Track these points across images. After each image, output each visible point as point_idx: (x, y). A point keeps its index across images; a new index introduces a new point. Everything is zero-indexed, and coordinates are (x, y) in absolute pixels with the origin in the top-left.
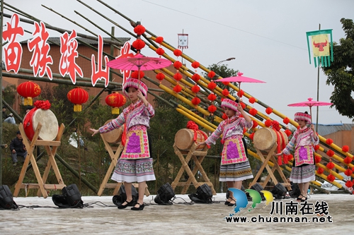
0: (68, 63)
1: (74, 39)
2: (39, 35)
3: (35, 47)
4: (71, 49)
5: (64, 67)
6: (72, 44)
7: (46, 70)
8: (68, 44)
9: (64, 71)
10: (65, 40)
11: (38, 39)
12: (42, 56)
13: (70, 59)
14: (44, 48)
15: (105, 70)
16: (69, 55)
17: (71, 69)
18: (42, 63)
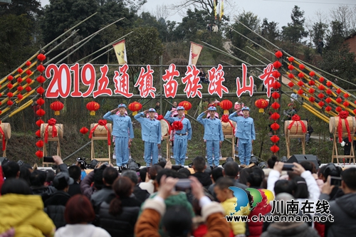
0: (216, 86)
1: (221, 70)
2: (191, 73)
3: (187, 81)
4: (219, 77)
5: (212, 88)
6: (219, 74)
7: (197, 93)
8: (216, 74)
9: (211, 91)
10: (212, 73)
11: (191, 76)
12: (193, 85)
13: (218, 83)
14: (195, 81)
15: (250, 86)
16: (216, 81)
17: (218, 89)
18: (194, 89)
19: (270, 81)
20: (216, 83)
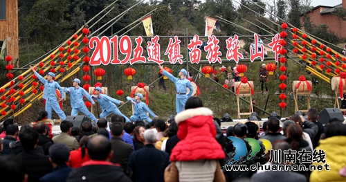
0: (233, 53)
1: (236, 40)
2: (212, 42)
3: (209, 49)
4: (235, 45)
5: (230, 55)
6: (235, 43)
7: (217, 59)
8: (233, 43)
9: (229, 58)
10: (229, 42)
11: (212, 45)
12: (214, 53)
13: (235, 51)
14: (215, 49)
16: (233, 49)
17: (235, 56)
18: (215, 56)
19: (278, 49)
20: (233, 51)
